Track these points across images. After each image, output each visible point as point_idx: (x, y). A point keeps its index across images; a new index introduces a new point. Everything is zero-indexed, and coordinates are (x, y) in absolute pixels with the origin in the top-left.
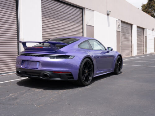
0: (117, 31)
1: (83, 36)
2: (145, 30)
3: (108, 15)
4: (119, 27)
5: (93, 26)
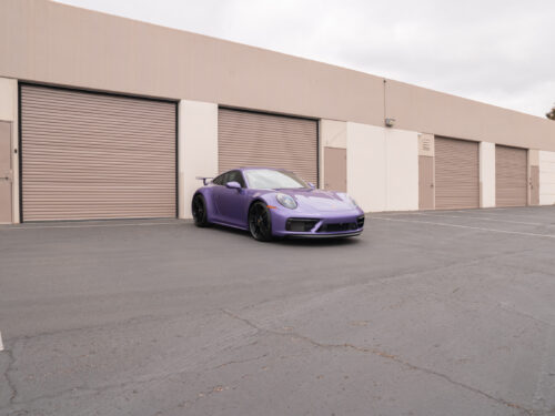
0: (420, 157)
2: (531, 152)
3: (389, 126)
5: (345, 149)
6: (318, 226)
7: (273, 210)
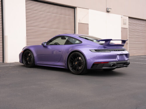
0: (122, 28)
1: (75, 33)
3: (108, 12)
4: (125, 24)
5: (88, 24)
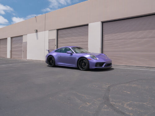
6: (104, 65)
7: (89, 60)
